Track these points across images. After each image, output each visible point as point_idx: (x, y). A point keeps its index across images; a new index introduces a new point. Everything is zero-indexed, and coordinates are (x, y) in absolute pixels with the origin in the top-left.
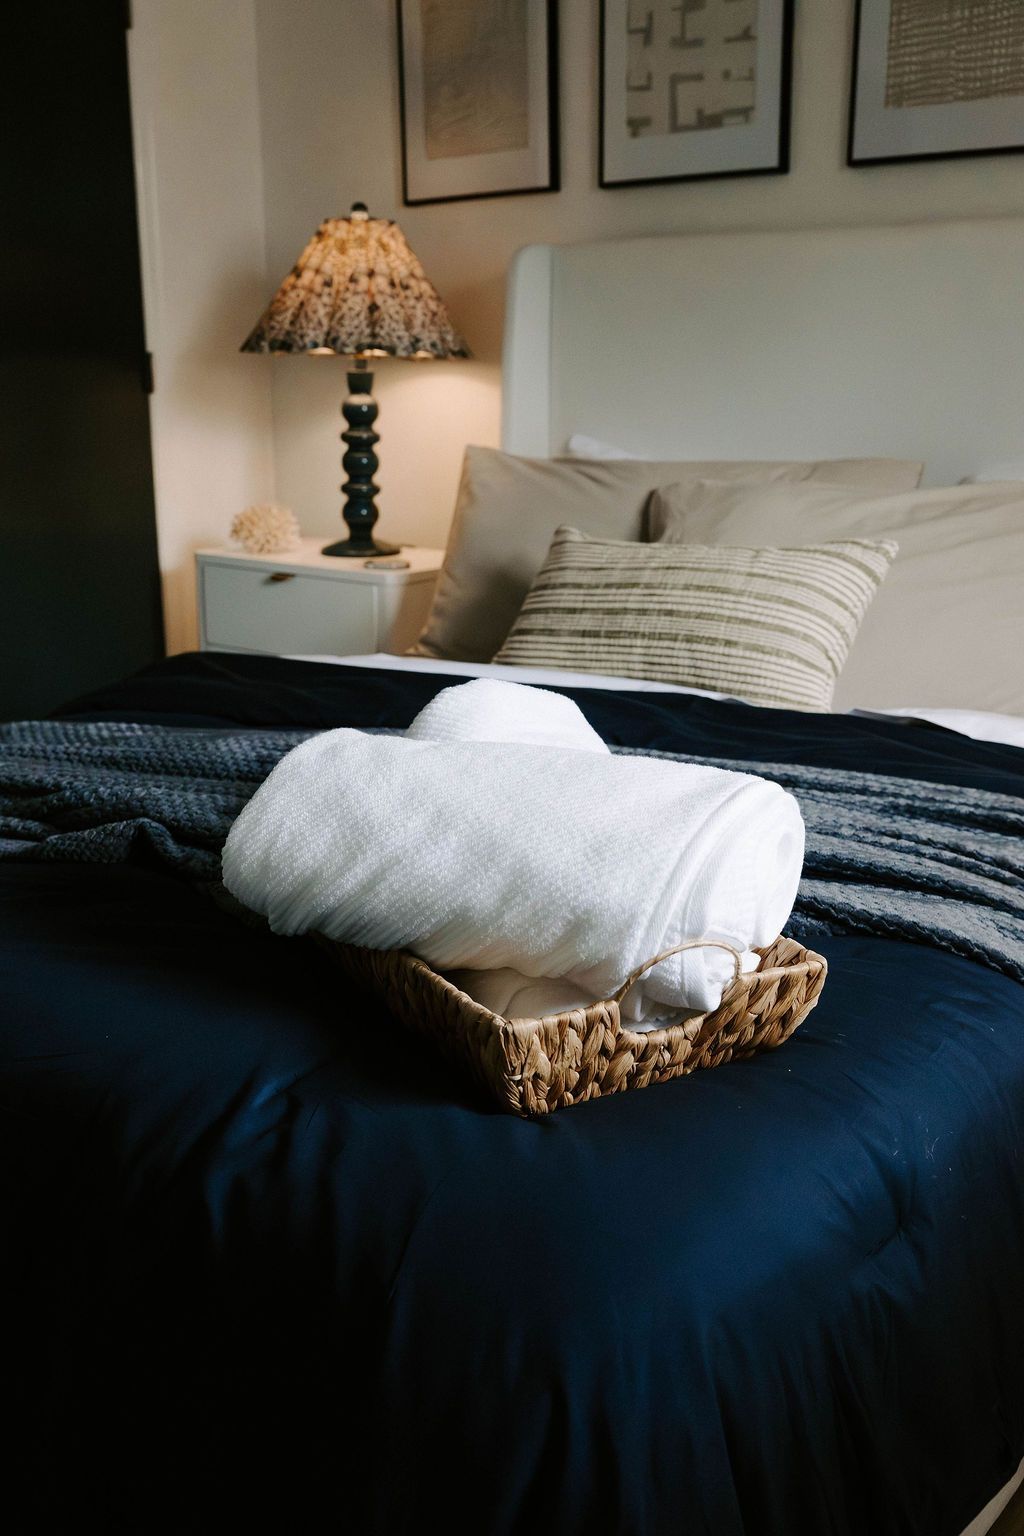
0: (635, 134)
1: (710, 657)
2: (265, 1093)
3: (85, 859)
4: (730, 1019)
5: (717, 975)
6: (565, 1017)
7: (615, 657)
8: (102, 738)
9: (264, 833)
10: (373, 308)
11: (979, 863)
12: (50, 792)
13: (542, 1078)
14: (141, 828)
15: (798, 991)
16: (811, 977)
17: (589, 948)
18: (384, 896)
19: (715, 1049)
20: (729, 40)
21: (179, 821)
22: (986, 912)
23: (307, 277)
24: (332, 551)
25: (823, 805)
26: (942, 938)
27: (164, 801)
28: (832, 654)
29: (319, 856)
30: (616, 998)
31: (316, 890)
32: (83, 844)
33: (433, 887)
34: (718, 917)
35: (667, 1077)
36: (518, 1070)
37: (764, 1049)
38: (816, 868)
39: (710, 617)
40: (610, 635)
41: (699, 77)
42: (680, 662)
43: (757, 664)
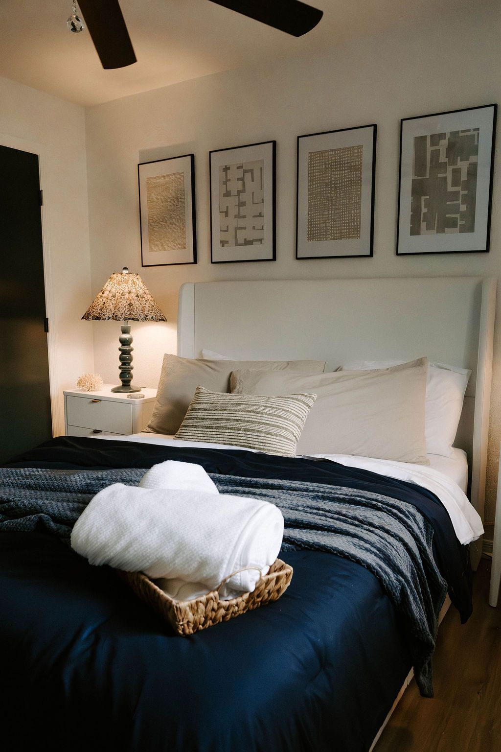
0: (223, 246)
1: (252, 437)
2: (85, 635)
3: (18, 530)
4: (259, 592)
5: (253, 579)
6: (199, 599)
7: (219, 436)
8: (26, 475)
9: (86, 528)
10: (130, 305)
11: (347, 519)
12: (5, 502)
13: (190, 622)
14: (40, 518)
15: (283, 580)
16: (287, 575)
17: (206, 572)
18: (131, 552)
19: (254, 603)
20: (254, 216)
21: (55, 514)
22: (349, 538)
23: (106, 293)
24: (115, 391)
25: (293, 496)
26: (334, 550)
27: (49, 506)
28: (295, 435)
29: (108, 537)
30: (217, 589)
31: (106, 550)
32: (18, 525)
33: (150, 549)
34: (252, 558)
35: (237, 615)
36: (181, 620)
37: (272, 602)
38: (289, 524)
39: (252, 422)
40: (217, 428)
41: (245, 228)
42: (242, 438)
43: (269, 439)
